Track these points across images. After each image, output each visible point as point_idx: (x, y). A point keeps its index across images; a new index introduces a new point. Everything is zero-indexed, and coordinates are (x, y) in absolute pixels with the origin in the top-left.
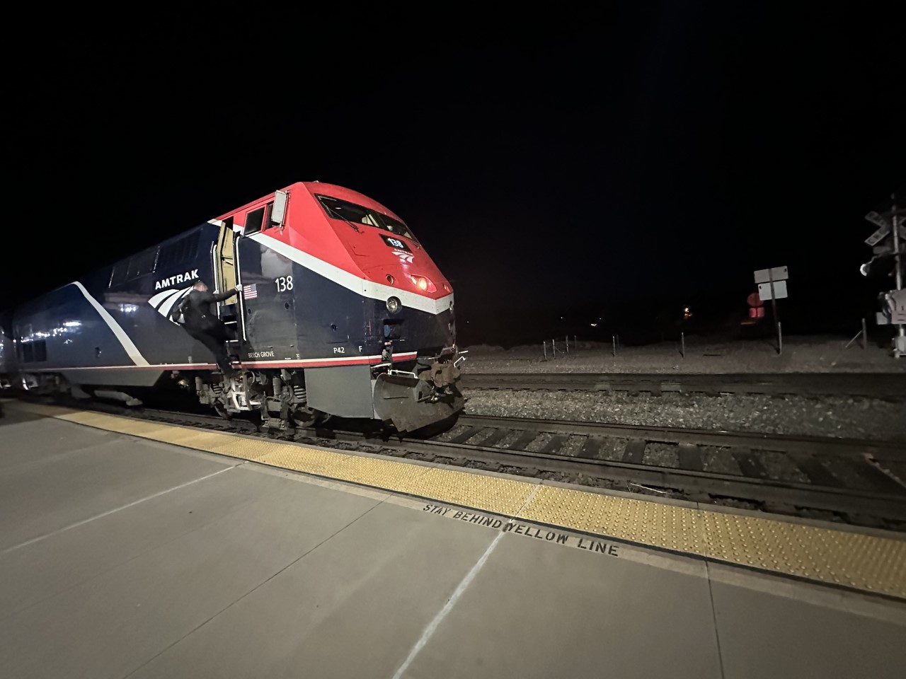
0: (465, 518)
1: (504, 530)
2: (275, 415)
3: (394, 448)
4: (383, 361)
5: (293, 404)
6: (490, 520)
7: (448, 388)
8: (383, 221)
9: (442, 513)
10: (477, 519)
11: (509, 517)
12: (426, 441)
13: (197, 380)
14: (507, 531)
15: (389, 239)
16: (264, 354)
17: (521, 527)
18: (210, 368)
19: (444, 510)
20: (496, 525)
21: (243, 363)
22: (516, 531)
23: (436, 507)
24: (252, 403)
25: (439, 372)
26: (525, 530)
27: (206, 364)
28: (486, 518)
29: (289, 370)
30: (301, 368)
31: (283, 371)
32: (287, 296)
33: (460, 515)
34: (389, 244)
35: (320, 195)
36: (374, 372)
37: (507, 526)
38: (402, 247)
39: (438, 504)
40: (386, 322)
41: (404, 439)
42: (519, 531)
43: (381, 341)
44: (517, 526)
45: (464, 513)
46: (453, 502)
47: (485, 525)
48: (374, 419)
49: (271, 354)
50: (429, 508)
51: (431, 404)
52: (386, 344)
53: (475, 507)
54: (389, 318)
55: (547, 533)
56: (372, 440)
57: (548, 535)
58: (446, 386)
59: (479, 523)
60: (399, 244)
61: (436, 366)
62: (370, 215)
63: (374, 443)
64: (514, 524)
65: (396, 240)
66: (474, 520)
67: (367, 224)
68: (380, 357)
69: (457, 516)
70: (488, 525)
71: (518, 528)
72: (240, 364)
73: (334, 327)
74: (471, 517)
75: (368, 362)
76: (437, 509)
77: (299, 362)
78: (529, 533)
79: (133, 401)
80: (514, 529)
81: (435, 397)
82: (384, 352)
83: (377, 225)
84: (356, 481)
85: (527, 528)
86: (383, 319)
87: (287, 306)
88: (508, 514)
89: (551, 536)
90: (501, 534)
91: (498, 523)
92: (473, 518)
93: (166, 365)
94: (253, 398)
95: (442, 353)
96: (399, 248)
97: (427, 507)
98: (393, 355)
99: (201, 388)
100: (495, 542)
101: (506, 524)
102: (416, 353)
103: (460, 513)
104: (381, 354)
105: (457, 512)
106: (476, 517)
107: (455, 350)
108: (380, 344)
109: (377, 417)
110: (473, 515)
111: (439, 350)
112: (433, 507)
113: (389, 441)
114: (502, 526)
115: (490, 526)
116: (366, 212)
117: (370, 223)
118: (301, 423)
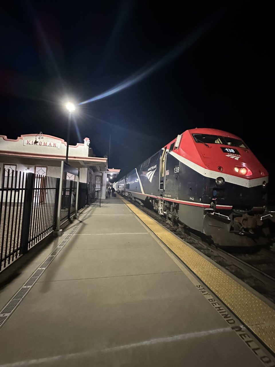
0: (214, 304)
1: (233, 328)
2: (170, 219)
3: (212, 250)
4: (211, 207)
5: (176, 217)
6: (229, 316)
7: (251, 230)
8: (225, 141)
9: (204, 293)
10: (220, 310)
11: (243, 324)
12: (229, 254)
13: (154, 200)
14: (234, 330)
15: (226, 149)
16: (169, 196)
17: (246, 335)
18: (156, 198)
19: (207, 292)
20: (229, 322)
21: (163, 198)
22: (240, 335)
23: (204, 289)
24: (164, 212)
25: (246, 220)
26: (247, 339)
27: (155, 196)
28: (226, 313)
29: (175, 203)
30: (179, 204)
31: (173, 203)
32: (177, 174)
33: (213, 301)
34: (226, 151)
35: (194, 134)
36: (206, 211)
37: (237, 327)
38: (234, 152)
39: (205, 288)
40: (214, 189)
41: (218, 248)
42: (243, 337)
43: (210, 198)
44: (244, 333)
45: (216, 302)
46: (214, 292)
47: (223, 317)
48: (203, 233)
49: (170, 196)
50: (200, 287)
51: (238, 236)
52: (213, 199)
53: (225, 302)
54: (216, 187)
55: (265, 355)
56: (204, 242)
57: (264, 357)
58: (251, 229)
59: (220, 313)
60: (233, 151)
61: (246, 216)
62: (219, 139)
63: (204, 244)
64: (242, 330)
65: (230, 149)
66: (218, 309)
67: (217, 144)
68: (209, 205)
69: (211, 300)
70: (224, 317)
71: (244, 335)
72: (162, 198)
73: (191, 189)
74: (218, 306)
75: (203, 206)
76: (203, 290)
77: (178, 201)
78: (250, 344)
79: (142, 204)
80: (241, 333)
81: (242, 232)
82: (212, 203)
83: (221, 143)
84: (179, 257)
85: (251, 339)
86: (213, 187)
87: (176, 179)
88: (244, 321)
89: (266, 359)
90: (229, 329)
91: (232, 321)
92: (219, 308)
93: (147, 195)
94: (165, 211)
95: (252, 210)
96: (232, 153)
97: (199, 286)
98: (217, 205)
99: (154, 204)
100: (221, 330)
101: (237, 325)
102: (232, 206)
103: (213, 300)
104: (210, 204)
105: (213, 298)
106: (221, 308)
107: (265, 209)
108: (210, 199)
109: (204, 233)
110: (219, 306)
111: (249, 208)
112: (202, 288)
113: (212, 246)
114: (233, 325)
115: (226, 319)
116: (216, 137)
117: (218, 142)
118: (180, 225)
